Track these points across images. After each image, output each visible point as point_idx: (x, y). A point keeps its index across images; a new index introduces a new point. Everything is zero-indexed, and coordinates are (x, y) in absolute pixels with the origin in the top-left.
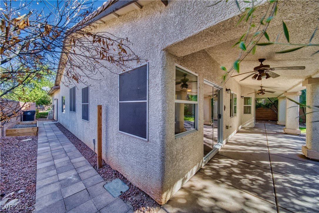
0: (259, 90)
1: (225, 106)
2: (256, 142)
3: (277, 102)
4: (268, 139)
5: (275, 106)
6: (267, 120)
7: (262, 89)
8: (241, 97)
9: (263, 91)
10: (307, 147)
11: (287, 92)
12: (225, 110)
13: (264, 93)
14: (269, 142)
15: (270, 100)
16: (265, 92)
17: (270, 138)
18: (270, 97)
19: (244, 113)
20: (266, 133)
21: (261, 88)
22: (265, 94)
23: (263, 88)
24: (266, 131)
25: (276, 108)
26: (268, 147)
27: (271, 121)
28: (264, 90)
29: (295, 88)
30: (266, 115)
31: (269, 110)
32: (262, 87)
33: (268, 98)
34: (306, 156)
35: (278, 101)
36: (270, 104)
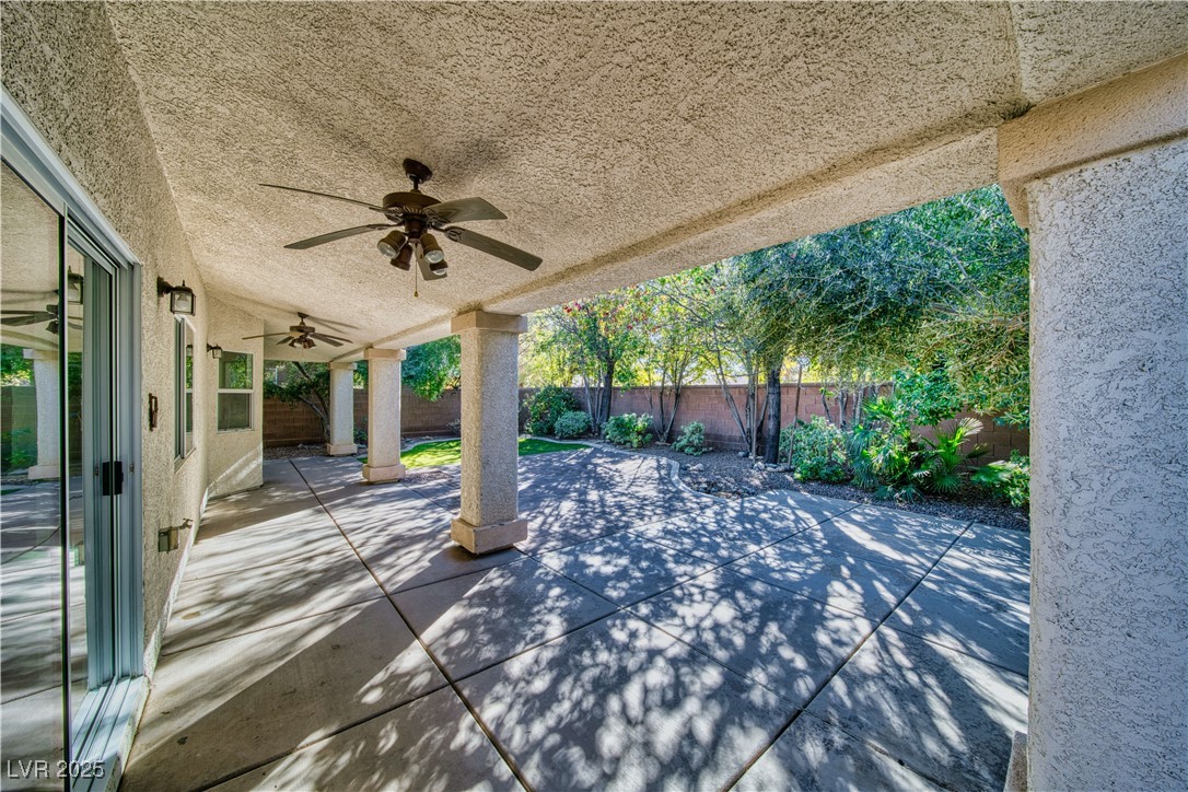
0: (292, 328)
1: (151, 397)
2: (310, 559)
3: (326, 377)
4: (344, 527)
5: (317, 393)
6: (294, 445)
7: (302, 323)
8: (209, 348)
9: (307, 334)
10: (469, 519)
11: (375, 347)
12: (152, 425)
13: (311, 344)
14: (357, 539)
15: (303, 371)
16: (315, 341)
17: (345, 516)
18: (302, 360)
19: (220, 428)
20: (319, 500)
21: (300, 320)
22: (314, 345)
23: (308, 323)
24: (313, 491)
25: (321, 399)
26: (366, 565)
27: (306, 447)
28: (313, 329)
29: (411, 336)
30: (287, 425)
31: (300, 408)
32: (302, 316)
33: (297, 363)
34: (473, 552)
35: (329, 376)
36: (305, 384)
